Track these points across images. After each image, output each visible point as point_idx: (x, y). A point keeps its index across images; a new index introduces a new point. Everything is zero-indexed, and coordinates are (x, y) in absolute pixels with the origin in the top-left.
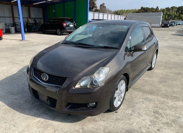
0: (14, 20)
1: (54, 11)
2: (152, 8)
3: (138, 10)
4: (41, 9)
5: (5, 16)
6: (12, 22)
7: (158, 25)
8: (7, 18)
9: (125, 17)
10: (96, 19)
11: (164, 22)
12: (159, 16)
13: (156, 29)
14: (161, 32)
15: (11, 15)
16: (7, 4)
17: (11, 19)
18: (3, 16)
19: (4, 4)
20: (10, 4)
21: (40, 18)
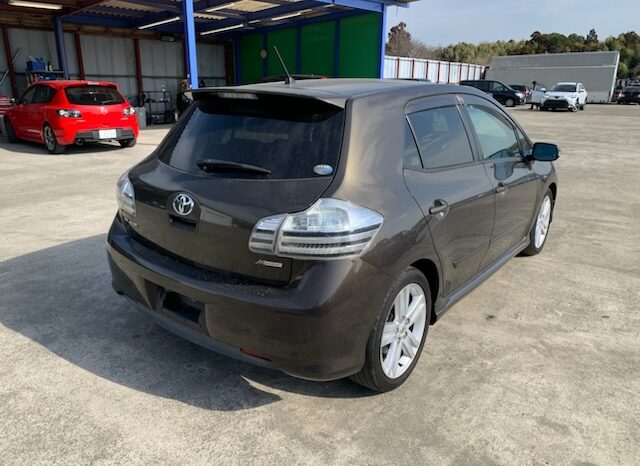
0: (139, 84)
1: (264, 54)
2: (573, 37)
3: (521, 43)
4: (221, 49)
5: (117, 73)
6: (134, 92)
7: (604, 96)
8: (121, 79)
9: (483, 71)
10: (406, 77)
11: (623, 84)
12: (606, 63)
13: (598, 109)
14: (623, 119)
15: (132, 71)
16: (123, 36)
17: (133, 81)
18: (110, 73)
19: (115, 35)
20: (130, 36)
21: (215, 78)
